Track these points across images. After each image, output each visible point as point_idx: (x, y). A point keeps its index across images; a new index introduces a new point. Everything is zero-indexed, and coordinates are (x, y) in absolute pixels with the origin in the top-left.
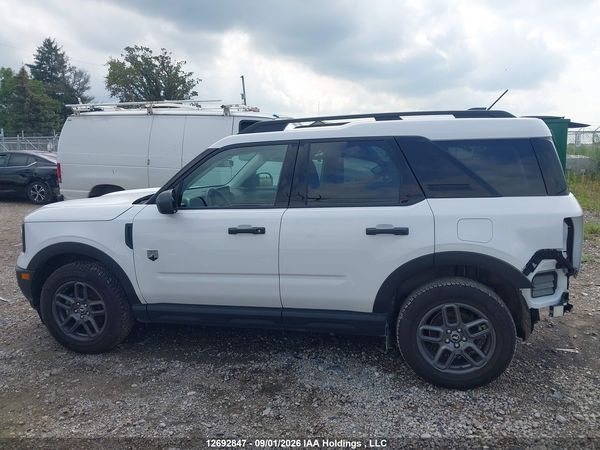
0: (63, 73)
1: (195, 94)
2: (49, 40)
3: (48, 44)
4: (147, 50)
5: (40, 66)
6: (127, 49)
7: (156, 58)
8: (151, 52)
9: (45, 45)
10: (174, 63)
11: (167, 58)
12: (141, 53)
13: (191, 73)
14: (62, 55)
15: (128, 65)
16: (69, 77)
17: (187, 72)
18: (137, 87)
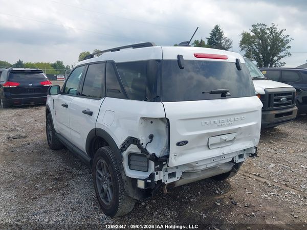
0: (221, 40)
1: (289, 47)
2: (217, 26)
3: (217, 28)
4: (264, 25)
5: (211, 38)
6: (253, 26)
7: (268, 29)
8: (266, 26)
9: (215, 28)
10: (278, 31)
11: (274, 28)
12: (260, 27)
13: (288, 36)
14: (222, 32)
15: (252, 34)
16: (223, 42)
17: (286, 35)
18: (255, 45)
